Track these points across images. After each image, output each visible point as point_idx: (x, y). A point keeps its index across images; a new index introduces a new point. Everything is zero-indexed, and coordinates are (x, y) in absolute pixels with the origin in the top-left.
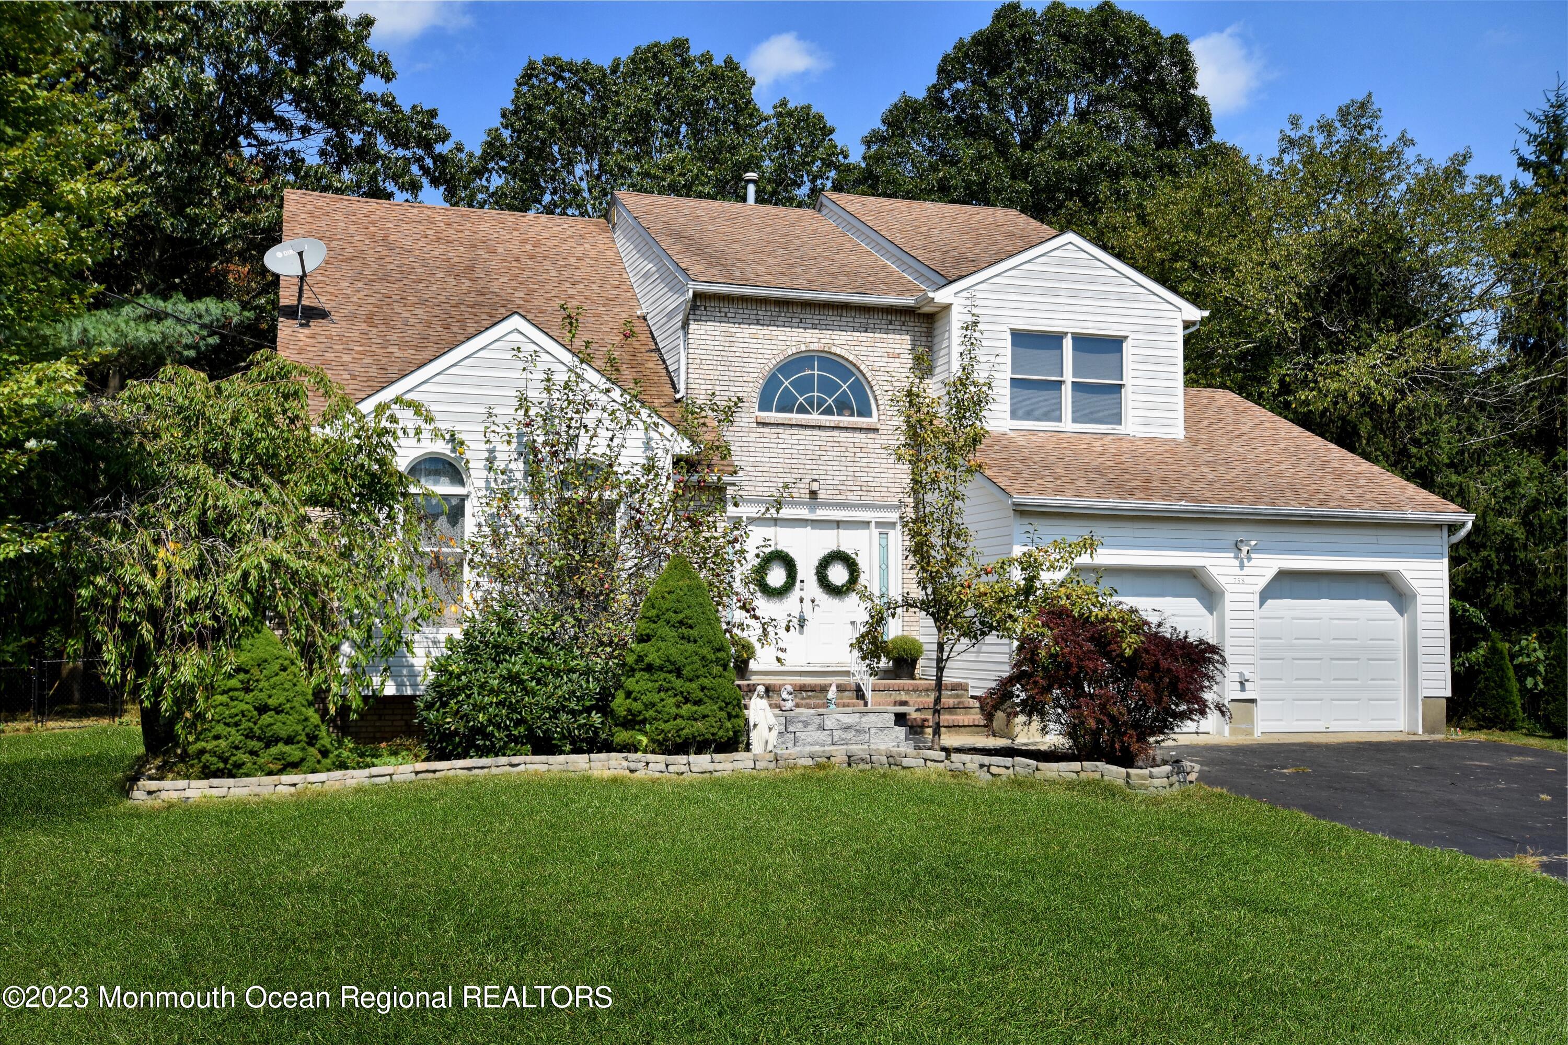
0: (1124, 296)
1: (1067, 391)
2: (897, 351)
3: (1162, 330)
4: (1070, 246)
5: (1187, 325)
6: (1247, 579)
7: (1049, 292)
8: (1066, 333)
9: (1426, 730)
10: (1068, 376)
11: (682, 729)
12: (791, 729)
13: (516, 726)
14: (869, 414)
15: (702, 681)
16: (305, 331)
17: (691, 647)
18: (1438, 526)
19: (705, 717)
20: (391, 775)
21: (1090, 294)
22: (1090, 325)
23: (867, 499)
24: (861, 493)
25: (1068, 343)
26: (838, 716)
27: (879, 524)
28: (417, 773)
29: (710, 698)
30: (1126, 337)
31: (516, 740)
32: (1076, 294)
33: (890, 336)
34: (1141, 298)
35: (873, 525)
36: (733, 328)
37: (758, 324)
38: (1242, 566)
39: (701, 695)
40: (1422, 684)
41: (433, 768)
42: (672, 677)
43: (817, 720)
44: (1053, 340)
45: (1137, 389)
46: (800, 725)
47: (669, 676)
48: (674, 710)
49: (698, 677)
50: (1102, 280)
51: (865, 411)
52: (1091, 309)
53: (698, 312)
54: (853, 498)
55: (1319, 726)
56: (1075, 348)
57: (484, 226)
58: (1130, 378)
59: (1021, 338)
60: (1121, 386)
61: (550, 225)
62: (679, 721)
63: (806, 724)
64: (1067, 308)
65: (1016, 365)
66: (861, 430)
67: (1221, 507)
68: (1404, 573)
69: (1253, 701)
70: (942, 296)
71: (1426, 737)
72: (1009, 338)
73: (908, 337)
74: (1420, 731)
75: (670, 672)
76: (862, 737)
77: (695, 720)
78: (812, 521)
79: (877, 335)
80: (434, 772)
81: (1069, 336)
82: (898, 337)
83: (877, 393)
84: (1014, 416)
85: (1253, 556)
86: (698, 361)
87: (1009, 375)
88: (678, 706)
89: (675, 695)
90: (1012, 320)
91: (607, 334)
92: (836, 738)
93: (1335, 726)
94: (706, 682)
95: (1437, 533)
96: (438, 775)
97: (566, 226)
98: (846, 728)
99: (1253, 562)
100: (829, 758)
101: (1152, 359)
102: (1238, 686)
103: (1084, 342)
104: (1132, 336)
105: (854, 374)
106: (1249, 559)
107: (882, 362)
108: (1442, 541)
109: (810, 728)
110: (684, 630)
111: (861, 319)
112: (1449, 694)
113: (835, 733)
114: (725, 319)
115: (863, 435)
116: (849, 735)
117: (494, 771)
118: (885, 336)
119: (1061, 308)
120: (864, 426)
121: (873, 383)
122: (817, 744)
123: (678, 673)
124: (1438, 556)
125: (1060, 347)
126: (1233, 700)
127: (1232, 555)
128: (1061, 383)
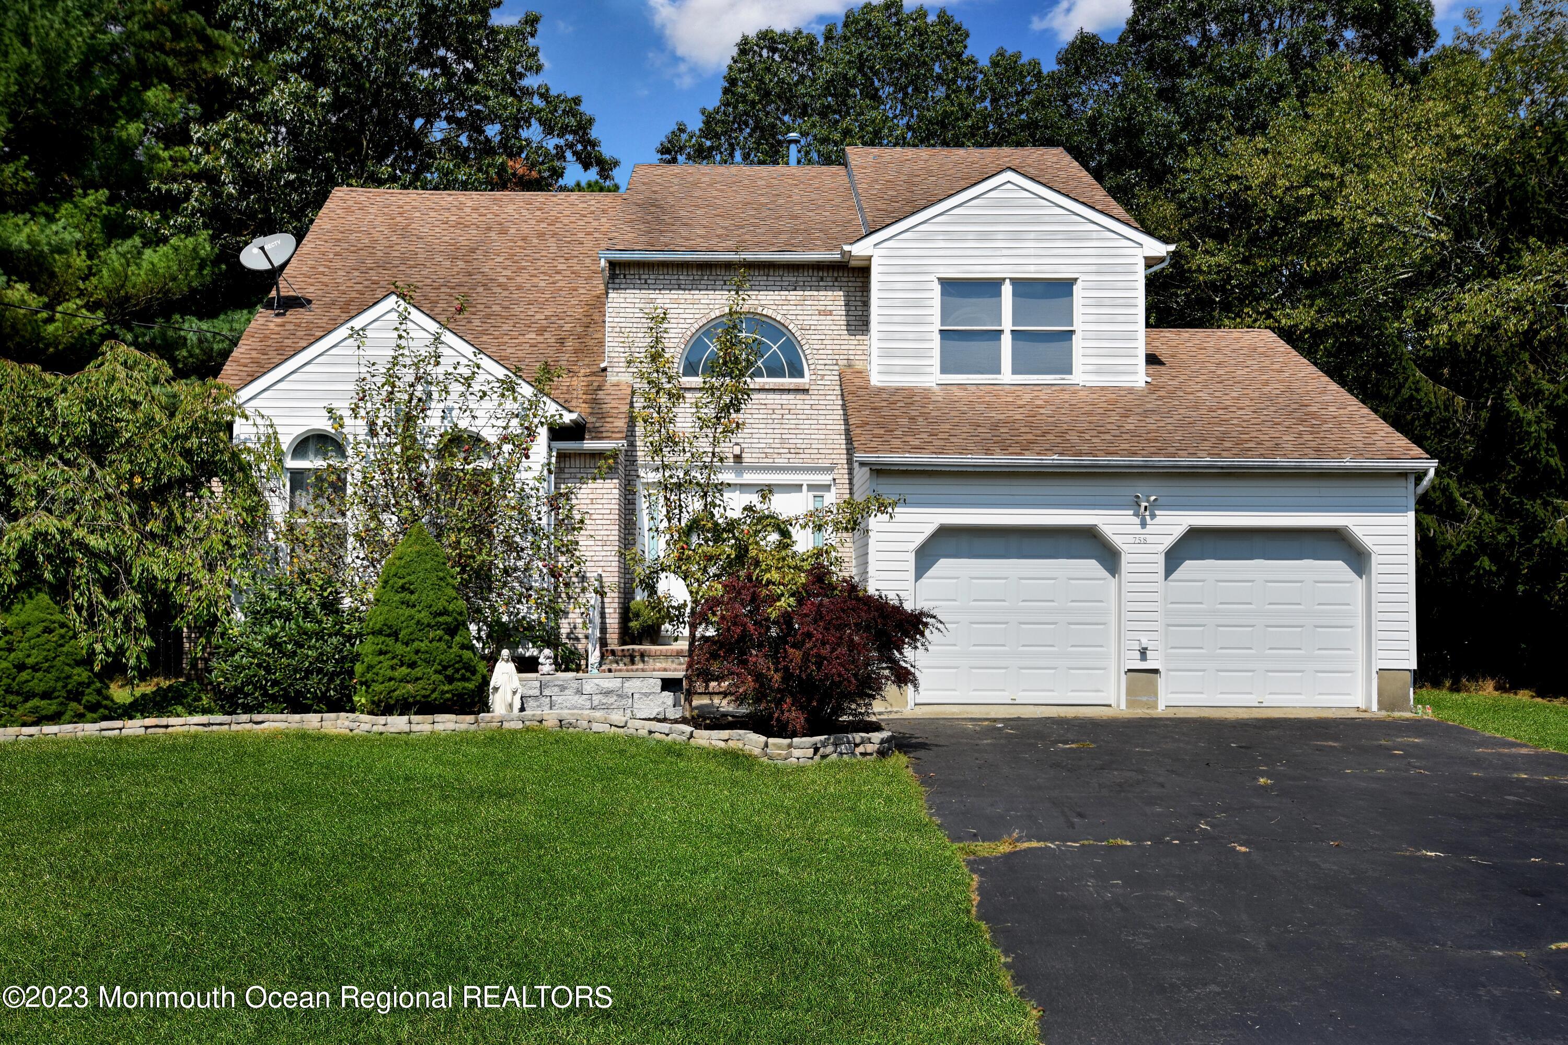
0: (1073, 235)
1: (1006, 341)
2: (829, 308)
3: (1119, 269)
4: (1009, 186)
5: (1150, 262)
6: (1150, 539)
7: (984, 237)
8: (1004, 279)
9: (1381, 706)
10: (1007, 324)
11: (395, 690)
12: (546, 692)
13: (272, 686)
14: (802, 375)
15: (416, 644)
16: (279, 320)
17: (408, 612)
18: (1403, 475)
19: (417, 679)
20: (121, 729)
21: (1032, 236)
22: (1032, 268)
23: (796, 461)
24: (789, 456)
25: (1007, 290)
26: (596, 681)
27: (811, 487)
28: (147, 728)
29: (425, 660)
30: (1076, 279)
31: (274, 698)
32: (1016, 236)
33: (821, 293)
34: (1094, 235)
35: (805, 488)
36: (653, 294)
37: (679, 289)
38: (1144, 524)
39: (415, 658)
40: (1377, 654)
41: (165, 723)
42: (390, 641)
43: (575, 684)
44: (991, 287)
45: (1089, 335)
46: (556, 689)
47: (387, 639)
48: (389, 673)
49: (413, 641)
50: (1047, 219)
51: (797, 372)
52: (1032, 252)
53: (617, 281)
54: (781, 461)
55: (1250, 700)
56: (1015, 294)
57: (510, 209)
58: (1078, 324)
59: (950, 287)
60: (1072, 332)
61: (577, 202)
62: (392, 683)
63: (563, 688)
64: (1005, 252)
65: (945, 316)
66: (789, 391)
67: (1103, 460)
68: (1354, 529)
69: (1156, 671)
70: (859, 249)
71: (1383, 714)
72: (938, 288)
73: (841, 293)
74: (1375, 707)
75: (389, 635)
76: (624, 702)
77: (408, 682)
78: (741, 485)
79: (806, 293)
80: (167, 727)
81: (1008, 281)
82: (830, 293)
83: (807, 352)
84: (944, 370)
85: (1157, 512)
86: (618, 330)
87: (937, 326)
88: (393, 668)
89: (393, 658)
90: (941, 269)
91: (574, 306)
92: (595, 703)
93: (1270, 700)
94: (423, 646)
95: (1402, 482)
96: (170, 730)
97: (593, 202)
98: (608, 693)
99: (1158, 520)
100: (541, 722)
101: (1107, 302)
102: (1137, 655)
103: (1023, 287)
104: (1082, 277)
105: (784, 335)
106: (1153, 516)
107: (813, 320)
108: (1409, 493)
109: (567, 692)
110: (406, 596)
111: (790, 278)
112: (1414, 665)
113: (594, 697)
114: (646, 285)
115: (791, 396)
116: (612, 699)
117: (234, 727)
118: (816, 293)
119: (998, 253)
120: (792, 387)
121: (803, 342)
122: (576, 708)
123: (395, 635)
124: (1404, 509)
125: (999, 294)
126: (1130, 670)
127: (1131, 512)
128: (1001, 332)
